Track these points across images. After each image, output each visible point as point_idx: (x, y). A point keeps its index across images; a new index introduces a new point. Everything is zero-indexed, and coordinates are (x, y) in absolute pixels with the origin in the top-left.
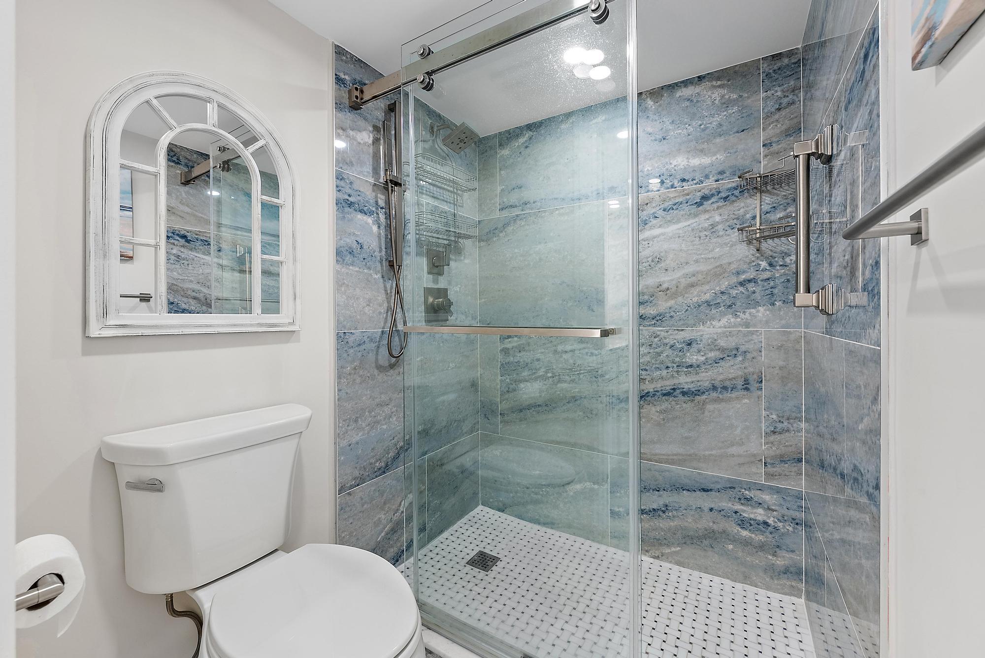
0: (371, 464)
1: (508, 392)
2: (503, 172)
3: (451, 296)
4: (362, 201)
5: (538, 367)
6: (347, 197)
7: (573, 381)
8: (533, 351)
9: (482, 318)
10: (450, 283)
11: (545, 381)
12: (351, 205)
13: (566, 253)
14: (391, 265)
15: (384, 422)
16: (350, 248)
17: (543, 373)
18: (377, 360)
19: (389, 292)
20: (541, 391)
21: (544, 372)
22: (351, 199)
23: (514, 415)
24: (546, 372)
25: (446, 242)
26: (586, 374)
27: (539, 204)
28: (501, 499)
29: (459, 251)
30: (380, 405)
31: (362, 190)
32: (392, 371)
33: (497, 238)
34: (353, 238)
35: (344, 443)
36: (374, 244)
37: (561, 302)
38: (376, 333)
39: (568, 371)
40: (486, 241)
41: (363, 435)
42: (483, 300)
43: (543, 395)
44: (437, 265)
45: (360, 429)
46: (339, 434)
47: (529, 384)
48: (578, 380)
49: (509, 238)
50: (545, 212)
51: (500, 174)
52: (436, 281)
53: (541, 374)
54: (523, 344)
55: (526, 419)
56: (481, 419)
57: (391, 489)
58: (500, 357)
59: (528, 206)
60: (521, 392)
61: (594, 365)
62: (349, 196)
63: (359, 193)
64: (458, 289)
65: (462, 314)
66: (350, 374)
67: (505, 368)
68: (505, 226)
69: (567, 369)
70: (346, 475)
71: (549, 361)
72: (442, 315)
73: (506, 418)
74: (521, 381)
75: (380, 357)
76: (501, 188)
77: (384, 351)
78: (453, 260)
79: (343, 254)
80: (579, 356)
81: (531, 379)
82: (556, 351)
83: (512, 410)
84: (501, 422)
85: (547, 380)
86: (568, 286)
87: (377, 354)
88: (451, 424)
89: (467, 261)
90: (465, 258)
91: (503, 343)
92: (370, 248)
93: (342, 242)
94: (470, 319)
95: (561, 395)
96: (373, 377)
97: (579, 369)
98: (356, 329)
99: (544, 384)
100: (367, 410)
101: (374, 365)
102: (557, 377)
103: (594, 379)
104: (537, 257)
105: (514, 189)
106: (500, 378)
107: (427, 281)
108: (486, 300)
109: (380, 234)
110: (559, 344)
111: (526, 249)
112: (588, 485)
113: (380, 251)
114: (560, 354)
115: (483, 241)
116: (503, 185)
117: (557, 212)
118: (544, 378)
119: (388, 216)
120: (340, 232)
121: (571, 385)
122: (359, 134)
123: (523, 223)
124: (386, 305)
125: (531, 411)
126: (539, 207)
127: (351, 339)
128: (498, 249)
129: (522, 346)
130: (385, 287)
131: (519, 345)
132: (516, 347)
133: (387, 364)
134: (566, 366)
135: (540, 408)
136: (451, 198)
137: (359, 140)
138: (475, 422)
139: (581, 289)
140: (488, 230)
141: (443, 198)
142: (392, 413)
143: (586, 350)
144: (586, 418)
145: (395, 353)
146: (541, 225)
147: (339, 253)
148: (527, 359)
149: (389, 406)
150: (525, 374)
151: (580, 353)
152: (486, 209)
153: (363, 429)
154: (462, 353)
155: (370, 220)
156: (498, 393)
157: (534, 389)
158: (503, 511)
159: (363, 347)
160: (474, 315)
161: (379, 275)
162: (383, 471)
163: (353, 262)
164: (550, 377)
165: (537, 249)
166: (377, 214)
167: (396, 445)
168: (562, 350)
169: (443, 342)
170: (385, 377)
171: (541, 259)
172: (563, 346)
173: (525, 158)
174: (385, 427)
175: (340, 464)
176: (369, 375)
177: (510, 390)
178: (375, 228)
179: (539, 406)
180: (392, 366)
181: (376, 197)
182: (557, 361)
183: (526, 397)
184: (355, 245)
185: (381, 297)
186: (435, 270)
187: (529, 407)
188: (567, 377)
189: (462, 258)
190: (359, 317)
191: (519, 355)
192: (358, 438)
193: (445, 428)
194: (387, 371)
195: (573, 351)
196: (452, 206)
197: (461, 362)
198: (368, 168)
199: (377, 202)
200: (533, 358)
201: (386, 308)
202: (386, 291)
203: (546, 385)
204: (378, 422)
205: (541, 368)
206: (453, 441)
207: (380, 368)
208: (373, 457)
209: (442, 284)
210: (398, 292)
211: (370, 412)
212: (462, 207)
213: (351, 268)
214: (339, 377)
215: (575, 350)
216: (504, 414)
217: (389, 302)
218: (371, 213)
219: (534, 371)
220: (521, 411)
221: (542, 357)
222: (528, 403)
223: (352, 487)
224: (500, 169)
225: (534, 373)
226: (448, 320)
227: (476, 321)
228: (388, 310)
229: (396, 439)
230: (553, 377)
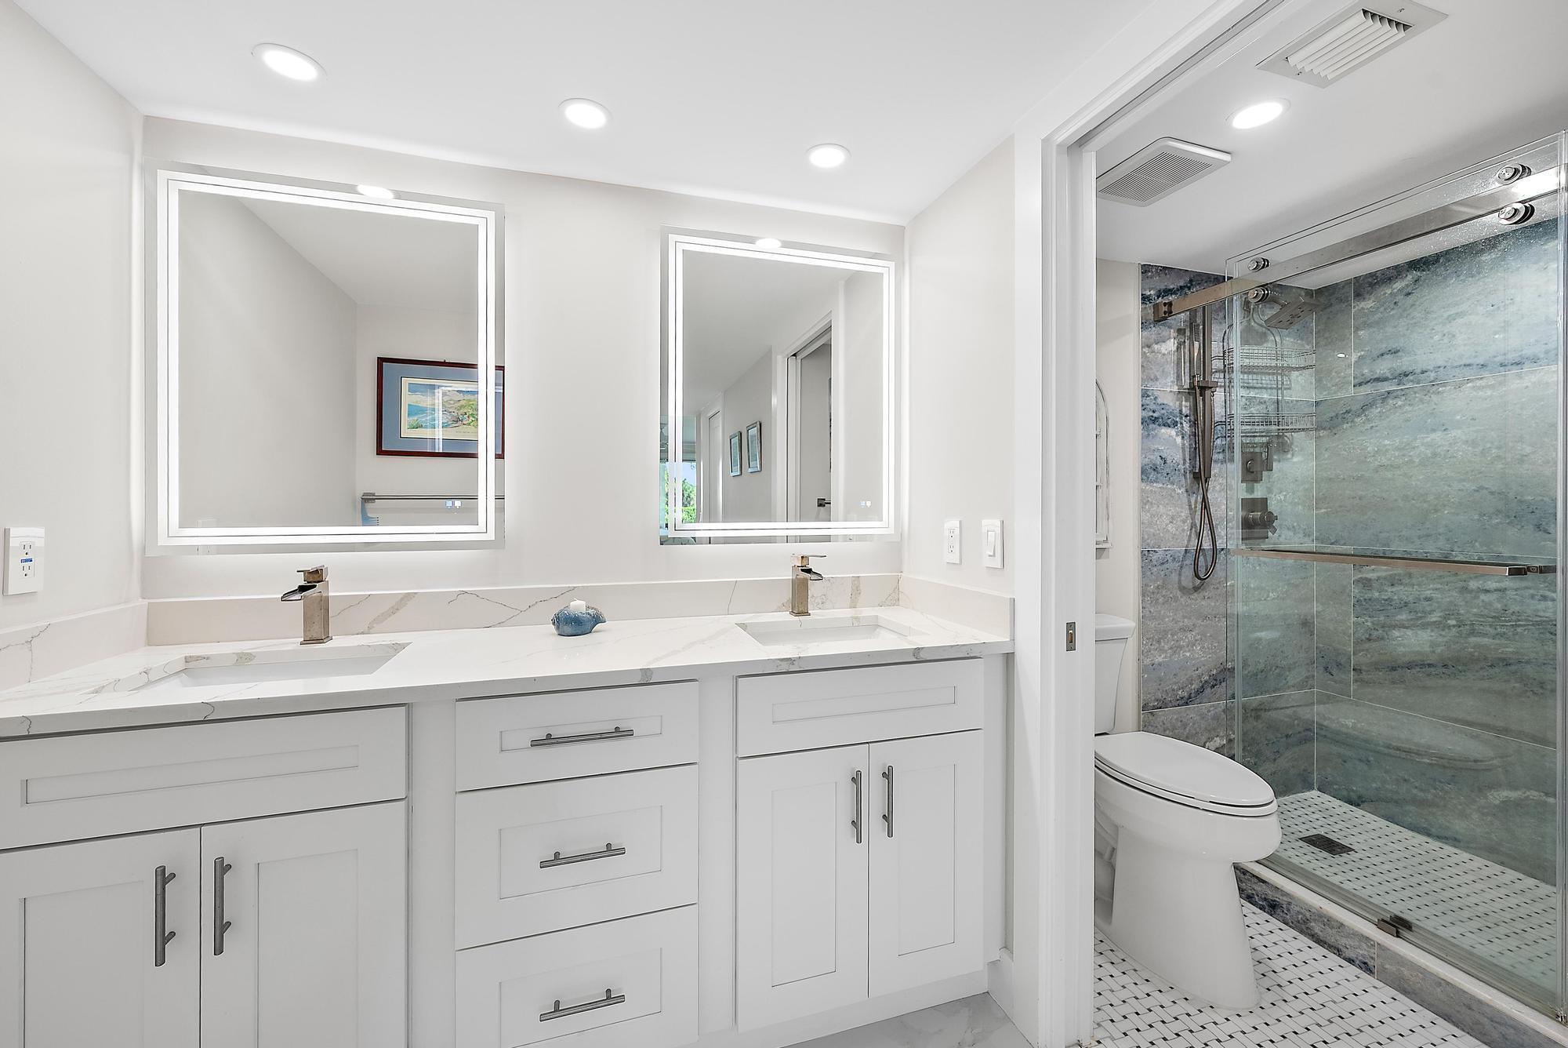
0: (1174, 690)
1: (1369, 640)
2: (1361, 333)
3: (1273, 507)
4: (1166, 414)
5: (1428, 609)
6: (1151, 414)
7: (1502, 635)
8: (1419, 585)
9: (1321, 534)
10: (1270, 491)
11: (1443, 630)
12: (1154, 420)
13: (1489, 445)
14: (1197, 477)
15: (1187, 649)
16: (1154, 464)
17: (1439, 619)
18: (1180, 581)
19: (1193, 506)
20: (1433, 644)
21: (1440, 617)
22: (1155, 415)
23: (1380, 673)
24: (1446, 617)
25: (1264, 440)
26: (1530, 627)
27: (1433, 375)
28: (1355, 789)
29: (1284, 448)
30: (1183, 630)
31: (1165, 402)
32: (1196, 594)
33: (1349, 425)
34: (1157, 454)
35: (1148, 661)
36: (1178, 457)
37: (1476, 517)
38: (1179, 552)
39: (1490, 619)
40: (1330, 429)
41: (1165, 657)
42: (1323, 511)
43: (1439, 650)
44: (1254, 469)
45: (1162, 651)
46: (1143, 651)
47: (1409, 632)
48: (1514, 635)
49: (1374, 424)
50: (1445, 386)
51: (1357, 336)
52: (1251, 490)
53: (1434, 619)
54: (1399, 575)
55: (1403, 682)
56: (1317, 672)
57: (1194, 724)
58: (1355, 591)
59: (1411, 377)
60: (1394, 643)
61: (1547, 615)
62: (1154, 412)
63: (1163, 406)
64: (1283, 498)
65: (1288, 529)
66: (1153, 593)
67: (1363, 606)
68: (1365, 408)
69: (1488, 617)
70: (1149, 693)
71: (1451, 602)
72: (1258, 531)
73: (1364, 676)
74: (1394, 627)
75: (1183, 578)
76: (1359, 354)
77: (1188, 572)
78: (1276, 460)
79: (1149, 472)
80: (1515, 599)
81: (1414, 625)
82: (1464, 590)
83: (1376, 666)
84: (1356, 681)
85: (1447, 630)
86: (1492, 493)
87: (1180, 575)
88: (1271, 670)
89: (1295, 460)
90: (1293, 455)
91: (1360, 571)
92: (1174, 461)
93: (1147, 460)
94: (1301, 535)
95: (1476, 654)
96: (1176, 599)
97: (1514, 618)
98: (1159, 547)
99: (1441, 635)
100: (1170, 632)
101: (1176, 586)
102: (1467, 627)
103: (1548, 635)
104: (1428, 451)
105: (1382, 355)
106: (1353, 619)
107: (1240, 491)
108: (1329, 510)
109: (1184, 445)
110: (1471, 578)
111: (1405, 440)
112: (1533, 794)
113: (1184, 464)
114: (1474, 593)
115: (1324, 429)
116: (1362, 351)
117: (1470, 385)
118: (1439, 625)
119: (1194, 424)
120: (1145, 450)
121: (1497, 641)
122: (1163, 345)
123: (1400, 403)
124: (1189, 521)
125: (1414, 671)
126: (1432, 379)
127: (1155, 557)
128: (1352, 439)
129: (1397, 578)
130: (1189, 502)
131: (1391, 576)
132: (1385, 578)
133: (1190, 586)
134: (1486, 612)
135: (1432, 669)
136: (1273, 382)
137: (1164, 351)
138: (1307, 674)
139: (1519, 497)
140: (1334, 414)
141: (1261, 385)
142: (1196, 640)
143: (1532, 591)
144: (1529, 694)
145: (1202, 575)
146: (1436, 404)
147: (1143, 472)
148: (1407, 597)
149: (1193, 633)
150: (1403, 616)
151: (1516, 594)
152: (1329, 385)
153: (1166, 652)
154: (1288, 580)
155: (1172, 432)
156: (1350, 640)
157: (1418, 641)
158: (1357, 805)
159: (1166, 566)
160: (1307, 530)
161: (1183, 490)
162: (1186, 702)
163: (1157, 478)
164: (1454, 626)
165: (1429, 439)
166: (1181, 423)
167: (1199, 677)
168: (1479, 588)
169: (1260, 565)
170: (1189, 601)
171: (1435, 455)
172: (1481, 582)
173: (1405, 310)
174: (1188, 654)
175: (1142, 683)
176: (1171, 596)
177: (1374, 637)
178: (1179, 440)
179: (1430, 665)
180: (1196, 589)
181: (1181, 405)
182: (1466, 602)
183: (1404, 650)
184: (1159, 461)
185: (1185, 513)
186: (1250, 477)
187: (1410, 666)
188: (1488, 628)
189: (1289, 456)
190: (1162, 535)
191: (1389, 590)
192: (1160, 659)
193: (1262, 672)
194: (1191, 594)
195: (1503, 590)
196: (1275, 391)
197: (1286, 591)
198: (1172, 377)
199: (1181, 411)
200: (1419, 595)
201: (1190, 525)
202: (1190, 506)
203: (1444, 636)
204: (1181, 647)
205: (1435, 611)
206: (1274, 692)
207: (1182, 589)
208: (1176, 683)
209: (1259, 492)
210: (1205, 507)
211: (1172, 635)
212: (1290, 389)
213: (1155, 485)
214: (1143, 595)
215: (1506, 589)
216: (1360, 670)
217: (1193, 519)
218: (1175, 424)
219: (1420, 615)
220: (1394, 669)
221: (1437, 595)
222: (1407, 659)
223: (1155, 708)
224: (1357, 329)
225: (1421, 617)
226: (1267, 538)
227: (1311, 539)
228: (1192, 527)
229: (1200, 670)
230: (1460, 626)
